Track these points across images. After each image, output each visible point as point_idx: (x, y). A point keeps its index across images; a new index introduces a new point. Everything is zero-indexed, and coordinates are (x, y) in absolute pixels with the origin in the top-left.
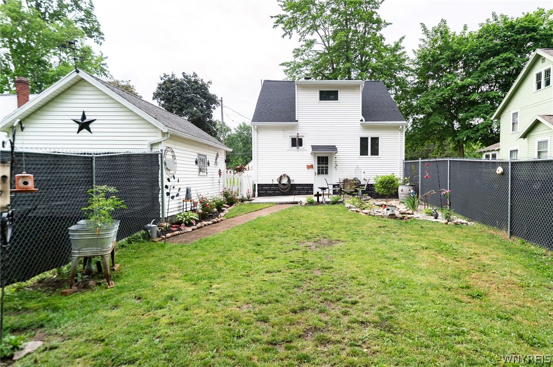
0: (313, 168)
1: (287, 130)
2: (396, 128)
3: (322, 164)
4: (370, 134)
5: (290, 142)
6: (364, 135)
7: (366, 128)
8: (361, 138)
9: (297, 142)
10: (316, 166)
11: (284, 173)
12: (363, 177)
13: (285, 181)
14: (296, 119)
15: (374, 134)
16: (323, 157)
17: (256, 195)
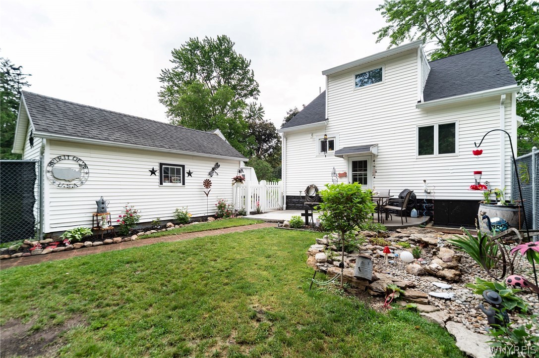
0: (346, 176)
1: (316, 133)
2: (494, 100)
3: (360, 170)
4: (436, 121)
5: (318, 146)
6: (426, 122)
7: (428, 111)
8: (420, 129)
9: (327, 145)
10: (350, 174)
11: (311, 184)
12: (424, 188)
13: (313, 193)
14: (326, 118)
15: (446, 119)
16: (360, 162)
17: (284, 208)
